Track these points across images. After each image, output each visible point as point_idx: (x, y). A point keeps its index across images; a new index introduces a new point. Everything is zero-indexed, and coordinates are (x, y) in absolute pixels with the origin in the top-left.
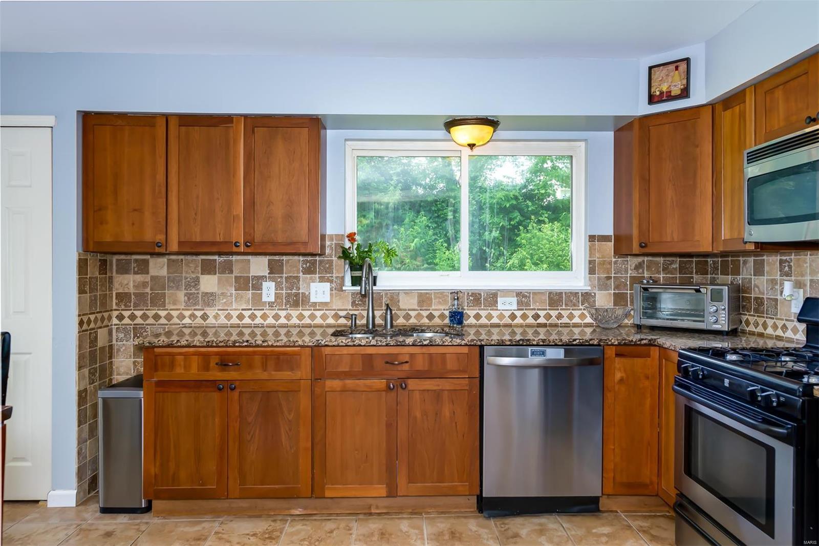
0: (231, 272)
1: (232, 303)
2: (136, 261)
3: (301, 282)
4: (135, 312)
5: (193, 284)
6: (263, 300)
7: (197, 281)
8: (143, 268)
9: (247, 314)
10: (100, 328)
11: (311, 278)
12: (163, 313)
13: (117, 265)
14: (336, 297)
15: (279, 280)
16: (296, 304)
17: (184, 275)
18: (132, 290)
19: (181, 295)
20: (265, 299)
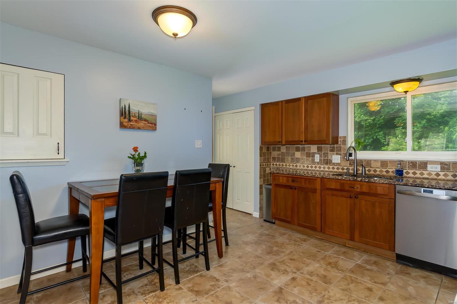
0: (305, 151)
1: (305, 162)
2: (277, 147)
3: (329, 155)
4: (277, 163)
5: (293, 155)
6: (315, 161)
7: (294, 154)
8: (279, 149)
9: (310, 166)
10: (267, 167)
11: (333, 153)
12: (284, 164)
13: (272, 149)
14: (343, 161)
15: (321, 154)
16: (327, 163)
17: (290, 152)
18: (276, 157)
19: (290, 158)
20: (316, 161)
